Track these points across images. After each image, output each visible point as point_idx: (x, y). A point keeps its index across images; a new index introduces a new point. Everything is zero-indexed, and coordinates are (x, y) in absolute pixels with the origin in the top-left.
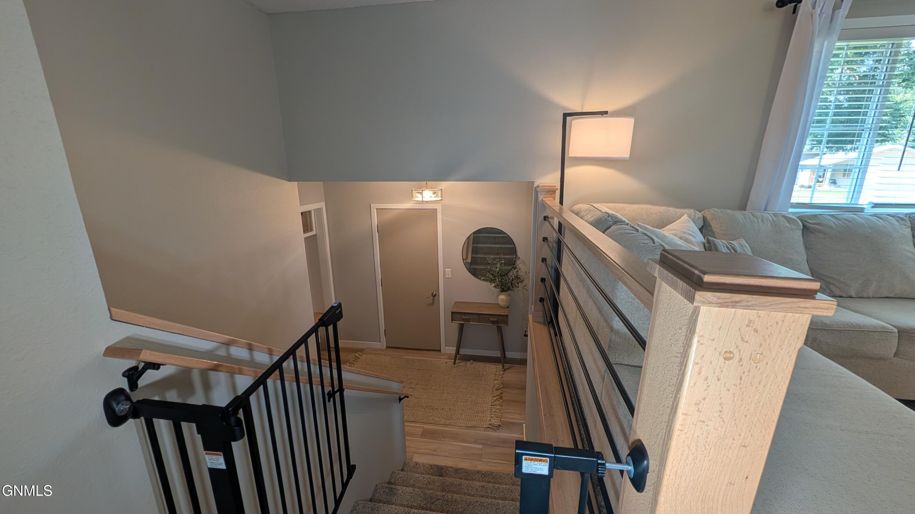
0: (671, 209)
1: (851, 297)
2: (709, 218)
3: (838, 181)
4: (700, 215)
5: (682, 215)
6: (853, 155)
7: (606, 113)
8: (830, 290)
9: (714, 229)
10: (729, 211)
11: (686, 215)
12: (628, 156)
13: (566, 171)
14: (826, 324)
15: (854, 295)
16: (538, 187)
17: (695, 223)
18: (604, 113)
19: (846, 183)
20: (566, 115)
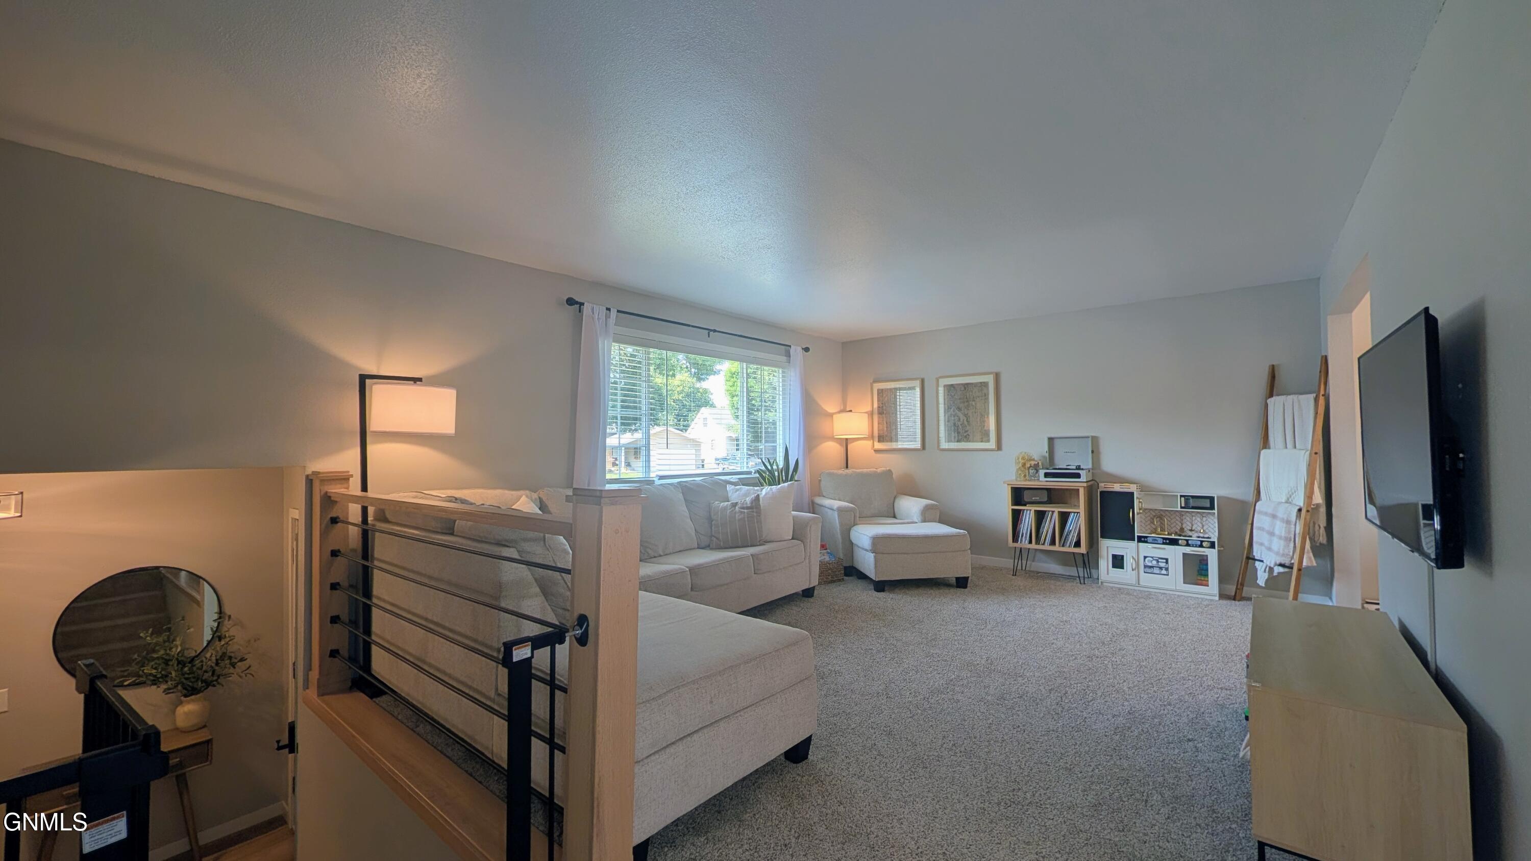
0: (507, 492)
1: (661, 556)
2: (544, 499)
3: (632, 464)
4: (535, 496)
5: (521, 497)
6: (638, 435)
7: (420, 380)
8: (647, 553)
9: (551, 509)
10: (561, 490)
11: (524, 496)
12: (453, 432)
13: (370, 448)
14: (650, 576)
15: (662, 554)
16: (314, 473)
17: (534, 503)
18: (416, 380)
19: (639, 464)
20: (363, 378)
